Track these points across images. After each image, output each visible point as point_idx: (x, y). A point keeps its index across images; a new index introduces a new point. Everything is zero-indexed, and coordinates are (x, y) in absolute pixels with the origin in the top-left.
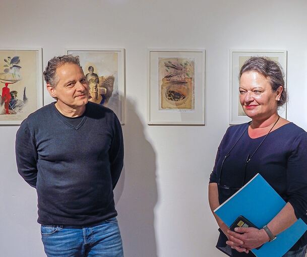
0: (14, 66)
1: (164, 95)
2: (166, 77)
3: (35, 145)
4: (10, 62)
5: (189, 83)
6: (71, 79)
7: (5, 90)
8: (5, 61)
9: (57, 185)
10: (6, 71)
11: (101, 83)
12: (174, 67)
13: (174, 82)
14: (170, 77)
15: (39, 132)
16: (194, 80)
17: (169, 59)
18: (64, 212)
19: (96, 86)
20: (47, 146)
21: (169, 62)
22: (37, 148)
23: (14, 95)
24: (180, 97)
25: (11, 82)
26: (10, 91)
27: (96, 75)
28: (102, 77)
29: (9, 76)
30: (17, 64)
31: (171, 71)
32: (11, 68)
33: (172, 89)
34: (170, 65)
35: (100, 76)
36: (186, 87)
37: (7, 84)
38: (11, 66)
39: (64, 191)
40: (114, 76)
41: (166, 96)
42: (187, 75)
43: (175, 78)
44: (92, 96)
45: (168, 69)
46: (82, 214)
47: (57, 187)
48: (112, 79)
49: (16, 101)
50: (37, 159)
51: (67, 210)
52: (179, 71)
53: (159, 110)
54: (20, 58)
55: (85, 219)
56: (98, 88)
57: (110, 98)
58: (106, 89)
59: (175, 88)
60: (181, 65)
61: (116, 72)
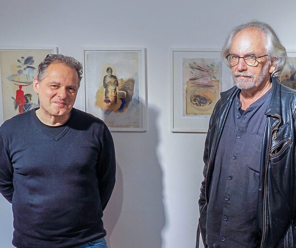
0: (28, 67)
1: (189, 100)
2: (191, 79)
3: (9, 156)
4: (23, 62)
5: (216, 87)
6: (57, 81)
7: (19, 93)
8: (19, 61)
9: (31, 202)
10: (20, 72)
11: (120, 86)
12: (199, 69)
13: (199, 85)
14: (195, 79)
15: (13, 142)
16: (221, 83)
17: (194, 59)
18: (39, 233)
19: (115, 90)
20: (21, 157)
21: (194, 63)
22: (11, 159)
23: (28, 98)
24: (206, 102)
25: (25, 84)
26: (24, 94)
27: (115, 77)
28: (122, 79)
29: (22, 78)
30: (31, 64)
31: (197, 73)
32: (25, 69)
33: (197, 93)
34: (195, 66)
35: (119, 78)
36: (213, 91)
37: (21, 87)
38: (25, 66)
39: (39, 210)
40: (134, 78)
41: (191, 100)
42: (214, 77)
43: (201, 81)
44: (111, 100)
45: (193, 71)
46: (59, 236)
47: (32, 205)
48: (132, 81)
49: (30, 105)
50: (13, 172)
51: (42, 231)
52: (205, 73)
53: (183, 116)
54: (34, 59)
55: (62, 242)
56: (117, 91)
57: (131, 102)
58: (125, 93)
59: (201, 92)
60: (208, 66)
61: (136, 74)
